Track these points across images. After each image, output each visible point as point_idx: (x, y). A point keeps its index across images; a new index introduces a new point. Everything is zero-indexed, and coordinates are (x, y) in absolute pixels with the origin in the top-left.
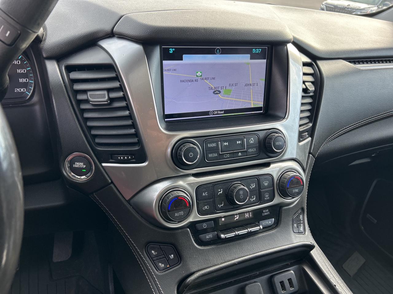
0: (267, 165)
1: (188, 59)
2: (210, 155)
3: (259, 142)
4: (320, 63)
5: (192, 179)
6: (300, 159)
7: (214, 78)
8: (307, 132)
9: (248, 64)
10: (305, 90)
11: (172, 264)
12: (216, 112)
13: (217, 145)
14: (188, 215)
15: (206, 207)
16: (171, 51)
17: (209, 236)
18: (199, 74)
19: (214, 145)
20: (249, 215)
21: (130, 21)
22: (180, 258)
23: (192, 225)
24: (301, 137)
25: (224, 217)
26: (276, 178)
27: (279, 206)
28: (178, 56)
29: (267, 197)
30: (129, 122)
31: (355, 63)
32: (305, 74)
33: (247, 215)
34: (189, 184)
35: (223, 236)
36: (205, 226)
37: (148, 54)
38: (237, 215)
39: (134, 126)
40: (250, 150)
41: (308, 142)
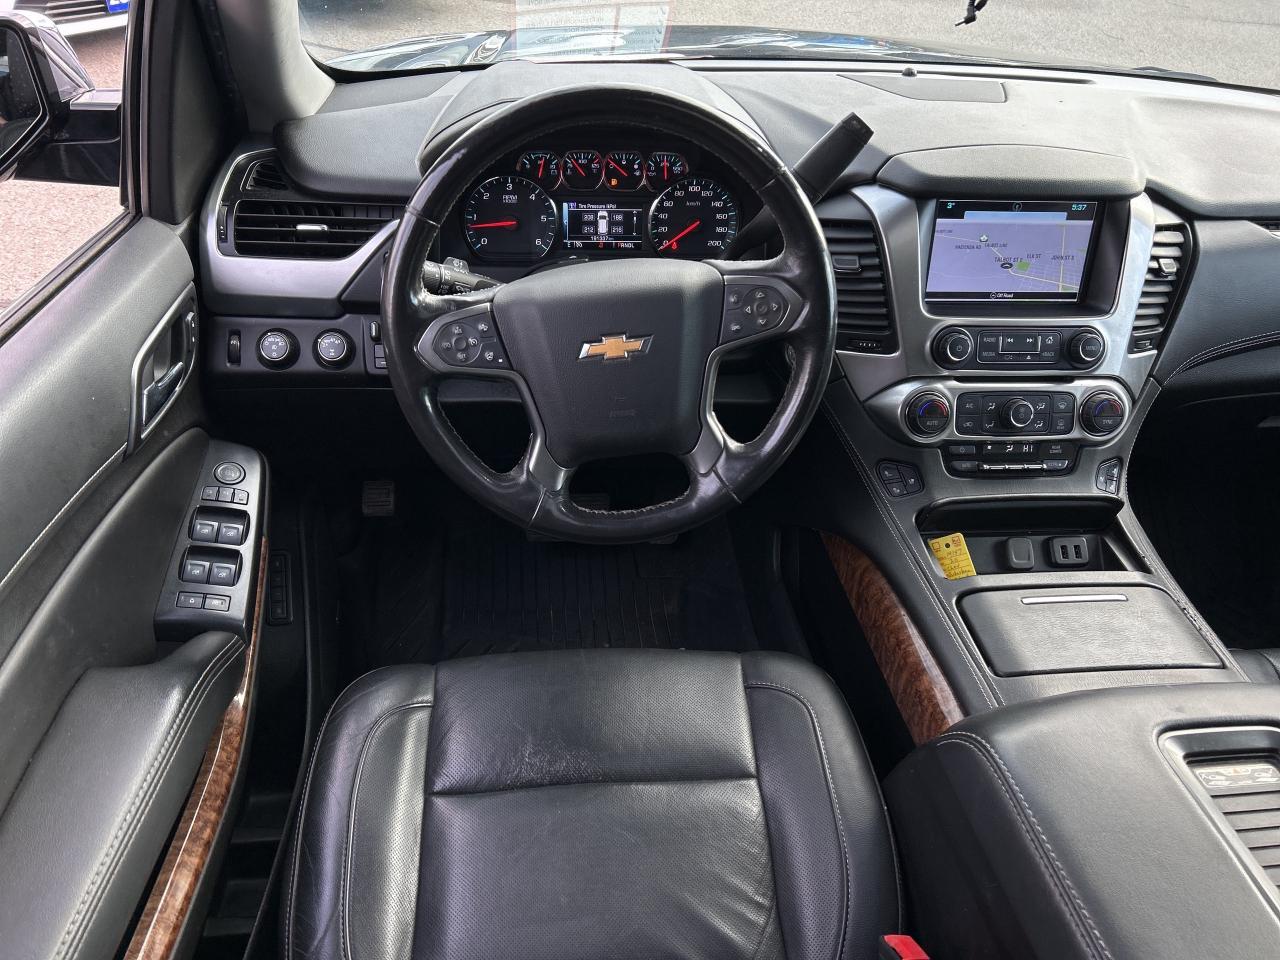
0: (1070, 379)
1: (971, 217)
2: (985, 354)
3: (1062, 344)
4: (1198, 225)
5: (954, 383)
6: (1128, 380)
7: (1004, 245)
8: (1150, 339)
9: (1062, 226)
10: (1156, 272)
11: (908, 492)
12: (1000, 295)
13: (998, 340)
14: (942, 429)
15: (968, 424)
16: (950, 206)
17: (966, 465)
18: (984, 238)
19: (993, 340)
20: (1029, 448)
21: (900, 164)
22: (922, 484)
23: (945, 446)
24: (1135, 345)
25: (992, 443)
26: (1079, 400)
27: (1080, 445)
28: (957, 213)
29: (1061, 425)
30: (881, 299)
31: (1267, 226)
32: (1157, 244)
33: (1026, 449)
34: (951, 389)
35: (986, 467)
36: (962, 450)
37: (920, 210)
38: (1010, 444)
39: (888, 304)
40: (1046, 354)
41: (1152, 355)
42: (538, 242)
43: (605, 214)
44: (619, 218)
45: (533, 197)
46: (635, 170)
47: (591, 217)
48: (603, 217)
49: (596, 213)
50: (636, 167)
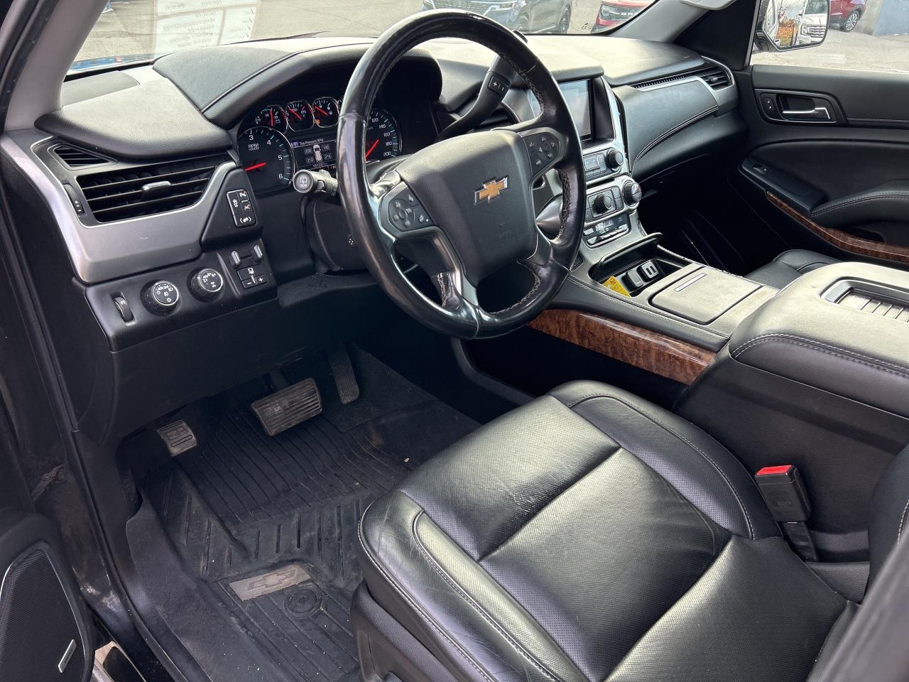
0: (613, 179)
3: (605, 160)
22: (581, 258)
26: (621, 189)
40: (601, 167)
42: (280, 176)
43: (317, 146)
44: (327, 147)
45: (269, 142)
46: (329, 111)
47: (310, 151)
48: (317, 149)
49: (312, 146)
50: (329, 108)
